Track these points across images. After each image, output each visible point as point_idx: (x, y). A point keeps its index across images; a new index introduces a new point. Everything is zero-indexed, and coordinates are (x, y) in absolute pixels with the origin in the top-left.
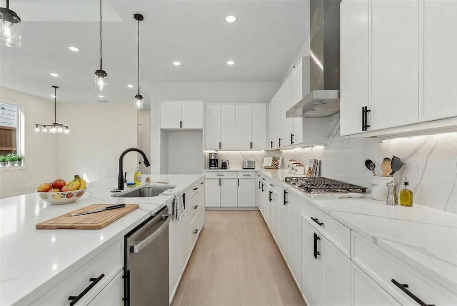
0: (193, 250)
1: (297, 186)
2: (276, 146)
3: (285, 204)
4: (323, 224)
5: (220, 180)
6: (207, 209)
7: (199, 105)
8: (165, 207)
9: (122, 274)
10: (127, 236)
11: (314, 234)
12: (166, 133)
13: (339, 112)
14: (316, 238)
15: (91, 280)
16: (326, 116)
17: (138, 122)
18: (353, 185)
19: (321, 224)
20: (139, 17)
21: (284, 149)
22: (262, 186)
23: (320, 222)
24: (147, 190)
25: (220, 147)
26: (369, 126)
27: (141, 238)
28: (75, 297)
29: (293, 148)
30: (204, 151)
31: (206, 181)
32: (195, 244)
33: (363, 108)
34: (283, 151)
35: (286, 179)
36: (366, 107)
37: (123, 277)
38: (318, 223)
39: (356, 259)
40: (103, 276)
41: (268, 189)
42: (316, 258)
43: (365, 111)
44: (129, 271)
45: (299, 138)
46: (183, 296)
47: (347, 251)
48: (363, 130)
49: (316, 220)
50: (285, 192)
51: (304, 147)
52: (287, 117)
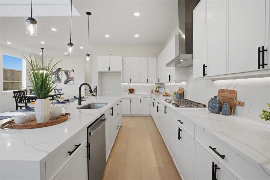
0: (117, 137)
1: (172, 104)
2: (161, 81)
3: (165, 113)
4: (183, 123)
5: (131, 100)
6: (123, 116)
7: (119, 58)
8: (104, 114)
9: (86, 145)
10: (88, 127)
11: (179, 128)
12: (101, 74)
13: (193, 65)
14: (180, 130)
15: (76, 146)
16: (187, 66)
17: (85, 67)
18: (200, 104)
19: (182, 123)
20: (89, 14)
21: (165, 83)
22: (153, 103)
23: (181, 122)
24: (92, 105)
25: (131, 82)
26: (206, 74)
27: (93, 129)
28: (71, 152)
29: (170, 83)
30: (122, 83)
31: (123, 100)
32: (118, 134)
33: (203, 65)
34: (165, 84)
35: (166, 100)
36: (205, 65)
37: (87, 146)
38: (180, 122)
39: (196, 139)
40: (80, 144)
41: (156, 105)
42: (179, 140)
43: (204, 67)
44: (89, 144)
45: (173, 78)
46: (112, 159)
47: (193, 136)
48: (203, 76)
49: (180, 121)
50: (165, 107)
51: (176, 83)
52: (167, 66)
